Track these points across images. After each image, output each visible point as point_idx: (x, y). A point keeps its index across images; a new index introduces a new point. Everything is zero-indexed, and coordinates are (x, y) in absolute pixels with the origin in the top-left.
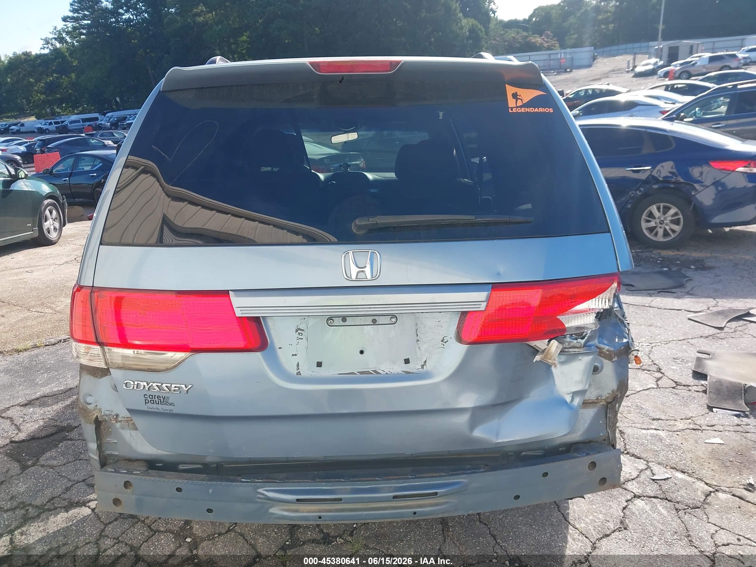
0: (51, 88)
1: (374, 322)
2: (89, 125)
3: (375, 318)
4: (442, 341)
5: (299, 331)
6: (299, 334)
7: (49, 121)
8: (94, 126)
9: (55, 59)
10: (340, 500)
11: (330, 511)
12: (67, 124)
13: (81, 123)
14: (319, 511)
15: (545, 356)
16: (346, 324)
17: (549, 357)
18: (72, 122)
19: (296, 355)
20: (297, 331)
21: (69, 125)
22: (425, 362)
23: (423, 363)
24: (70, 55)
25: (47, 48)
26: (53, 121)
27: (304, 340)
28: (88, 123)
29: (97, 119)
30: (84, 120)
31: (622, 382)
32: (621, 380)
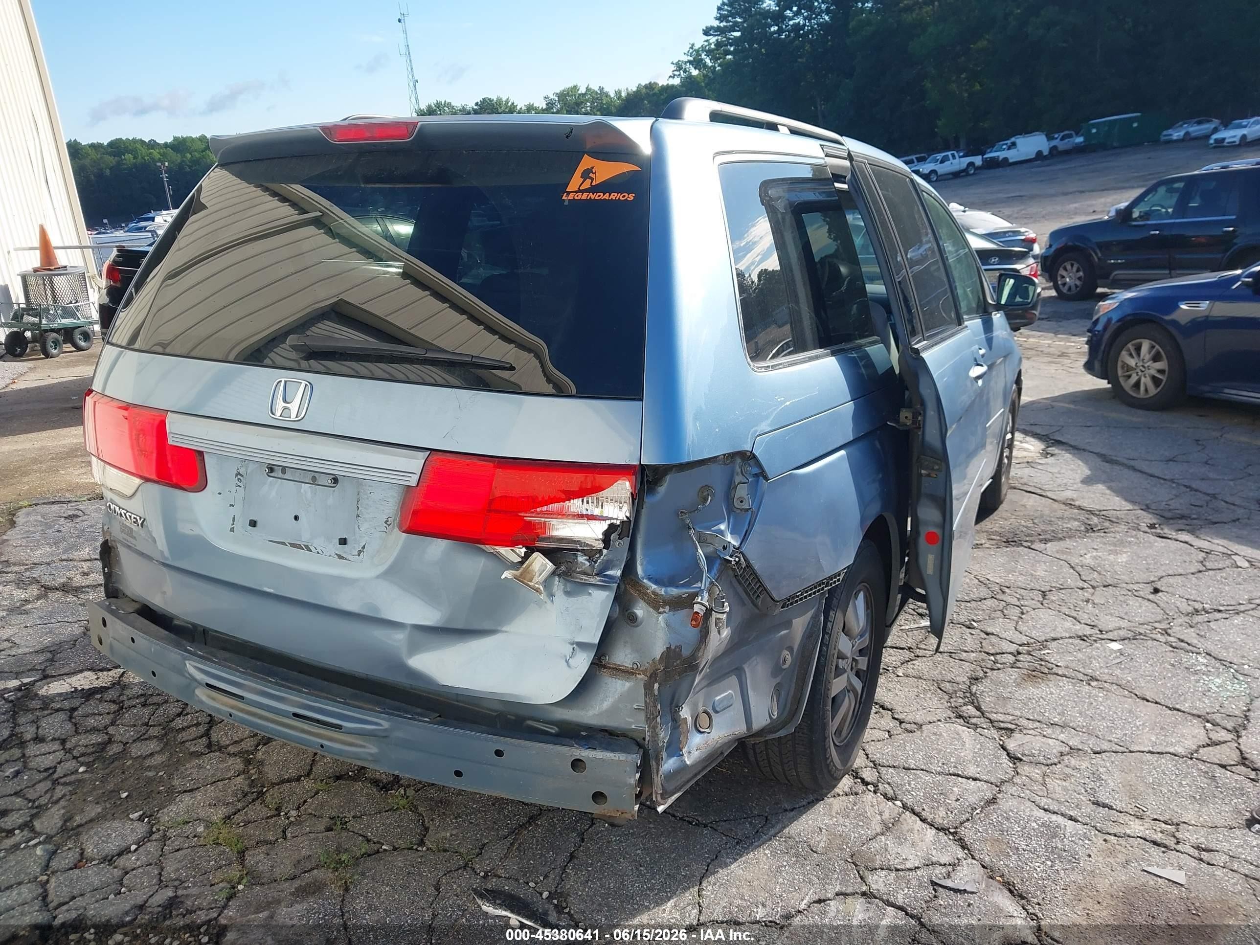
1: (314, 479)
3: (317, 475)
4: (386, 522)
5: (239, 477)
6: (238, 479)
10: (242, 698)
11: (242, 710)
14: (233, 707)
15: (521, 574)
16: (286, 476)
17: (528, 576)
19: (233, 506)
20: (236, 476)
22: (364, 547)
23: (360, 549)
25: (678, 76)
27: (242, 489)
31: (675, 651)
32: (673, 647)
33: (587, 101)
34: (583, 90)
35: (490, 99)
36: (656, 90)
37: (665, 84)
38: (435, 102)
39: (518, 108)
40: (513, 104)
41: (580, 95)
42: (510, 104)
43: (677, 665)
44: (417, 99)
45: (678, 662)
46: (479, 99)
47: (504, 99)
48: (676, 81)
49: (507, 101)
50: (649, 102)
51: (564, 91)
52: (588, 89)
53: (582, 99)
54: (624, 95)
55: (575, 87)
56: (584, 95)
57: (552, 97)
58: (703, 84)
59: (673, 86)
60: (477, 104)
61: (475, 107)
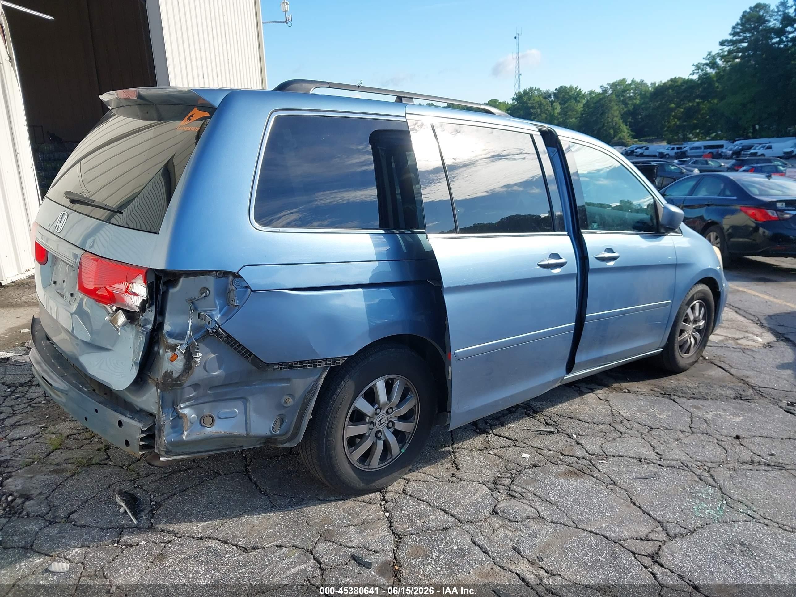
0: (690, 113)
2: (710, 153)
7: (673, 146)
8: (715, 153)
9: (701, 84)
12: (687, 151)
13: (702, 150)
15: (113, 320)
17: (115, 321)
18: (692, 149)
19: (52, 273)
21: (689, 151)
23: (75, 299)
24: (717, 81)
25: (697, 73)
26: (676, 146)
28: (709, 150)
29: (721, 146)
30: (706, 147)
31: (169, 373)
32: (169, 371)
33: (632, 89)
34: (629, 82)
35: (565, 87)
36: (679, 84)
37: (687, 78)
38: (529, 87)
39: (583, 93)
40: (580, 90)
41: (627, 85)
42: (578, 90)
43: (170, 381)
44: (519, 86)
45: (170, 380)
46: (558, 87)
47: (574, 87)
48: (695, 77)
49: (576, 88)
50: (673, 91)
51: (615, 82)
52: (633, 81)
53: (628, 88)
54: (657, 85)
55: (624, 80)
56: (631, 84)
57: (605, 86)
58: (715, 79)
59: (692, 81)
60: (556, 89)
61: (555, 91)
